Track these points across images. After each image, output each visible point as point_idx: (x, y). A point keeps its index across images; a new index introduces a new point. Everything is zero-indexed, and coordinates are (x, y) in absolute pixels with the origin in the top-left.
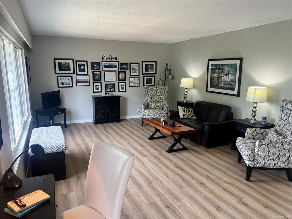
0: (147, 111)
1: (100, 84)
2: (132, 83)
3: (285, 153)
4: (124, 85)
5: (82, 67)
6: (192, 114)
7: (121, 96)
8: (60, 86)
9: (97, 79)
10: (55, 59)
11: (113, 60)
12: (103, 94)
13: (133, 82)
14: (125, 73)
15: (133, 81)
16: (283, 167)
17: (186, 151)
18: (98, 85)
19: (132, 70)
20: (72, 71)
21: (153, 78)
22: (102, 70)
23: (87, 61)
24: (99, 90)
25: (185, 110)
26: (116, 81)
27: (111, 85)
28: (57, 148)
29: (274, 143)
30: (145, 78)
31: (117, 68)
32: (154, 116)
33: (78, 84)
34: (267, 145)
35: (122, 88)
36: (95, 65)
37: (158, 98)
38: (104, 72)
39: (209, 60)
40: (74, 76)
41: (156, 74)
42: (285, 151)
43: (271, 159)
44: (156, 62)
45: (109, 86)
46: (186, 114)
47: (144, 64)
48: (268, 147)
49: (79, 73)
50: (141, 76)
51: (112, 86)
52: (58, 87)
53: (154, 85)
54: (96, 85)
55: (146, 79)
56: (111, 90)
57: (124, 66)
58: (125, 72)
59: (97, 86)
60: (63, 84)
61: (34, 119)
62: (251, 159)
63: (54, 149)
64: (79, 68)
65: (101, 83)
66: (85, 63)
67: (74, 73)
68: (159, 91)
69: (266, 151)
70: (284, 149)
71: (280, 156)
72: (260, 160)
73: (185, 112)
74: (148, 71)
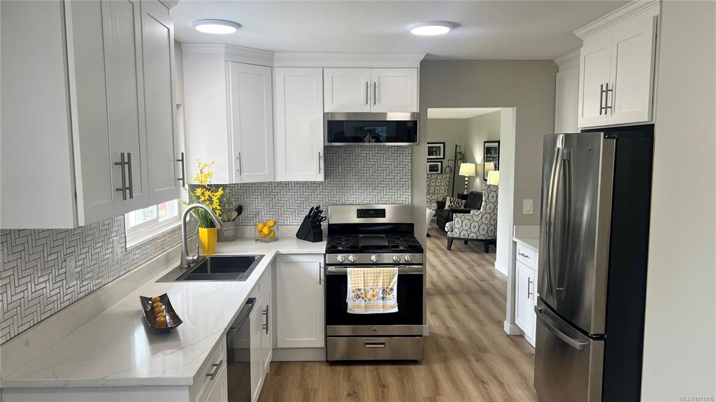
6: (461, 205)
21: (440, 164)
25: (453, 201)
29: (466, 216)
30: (429, 164)
34: (460, 218)
39: (485, 142)
41: (444, 158)
43: (464, 230)
44: (444, 143)
53: (441, 173)
69: (460, 223)
70: (474, 221)
72: (456, 230)
73: (452, 204)
74: (433, 155)
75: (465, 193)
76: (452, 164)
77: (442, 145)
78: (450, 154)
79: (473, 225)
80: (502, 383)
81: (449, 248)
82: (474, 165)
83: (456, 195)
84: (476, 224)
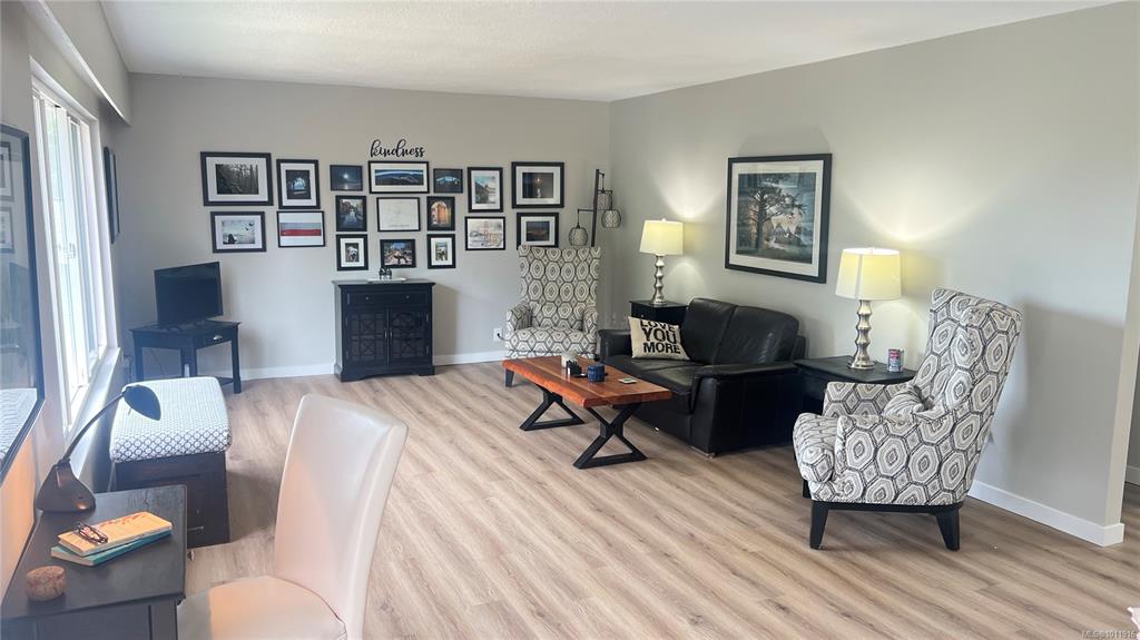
0: (524, 334)
1: (360, 241)
2: (476, 239)
3: (925, 457)
4: (446, 246)
5: (300, 183)
6: (675, 342)
7: (434, 284)
8: (220, 246)
9: (352, 224)
10: (204, 155)
11: (407, 158)
12: (372, 276)
13: (481, 235)
14: (451, 203)
15: (482, 231)
16: (922, 501)
17: (640, 463)
18: (356, 246)
19: (477, 192)
20: (263, 196)
21: (552, 220)
22: (371, 192)
23: (316, 162)
24: (358, 260)
25: (651, 329)
26: (419, 230)
27: (403, 245)
28: (202, 439)
29: (889, 425)
30: (524, 220)
31: (422, 184)
32: (549, 351)
33: (285, 240)
34: (870, 431)
35: (441, 255)
36: (346, 176)
37: (567, 292)
38: (378, 199)
39: (731, 161)
40: (271, 211)
41: (561, 205)
42: (925, 450)
43: (883, 476)
44: (561, 165)
45: (393, 246)
46: (652, 343)
47: (520, 170)
48: (872, 436)
49: (286, 202)
50: (510, 213)
51: (407, 247)
52: (215, 251)
53: (556, 245)
54: (348, 245)
55: (528, 223)
56: (403, 262)
57: (449, 179)
58: (453, 199)
59: (351, 249)
60: (231, 240)
61: (127, 360)
62: (821, 475)
63: (192, 441)
64: (288, 187)
65: (365, 237)
66: (311, 167)
67: (270, 203)
68: (570, 266)
69: (866, 450)
70: (922, 442)
71: (910, 466)
72: (850, 478)
73: (652, 337)
75: (657, 302)
77: (556, 171)
78: (580, 194)
79: (917, 456)
82: (681, 225)
84: (930, 452)
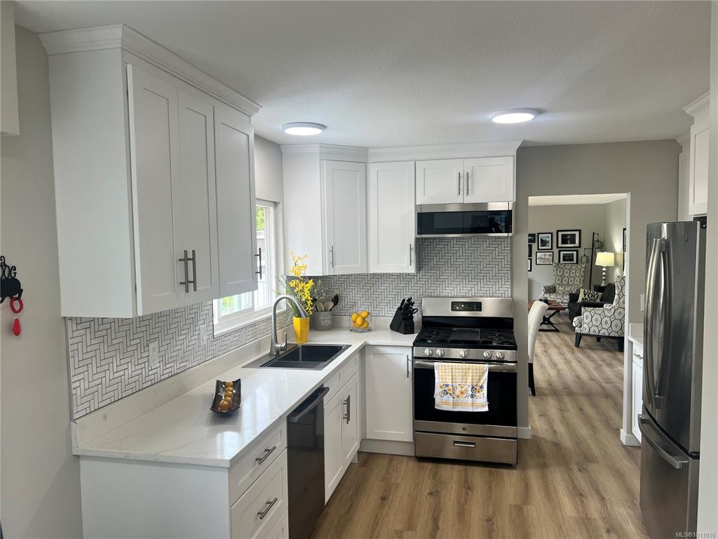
2: (541, 260)
6: (597, 298)
13: (543, 259)
15: (543, 257)
19: (541, 242)
21: (575, 253)
30: (562, 253)
39: (624, 230)
41: (580, 247)
42: (606, 318)
43: (594, 326)
44: (580, 231)
46: (586, 298)
47: (560, 234)
50: (556, 250)
53: (577, 263)
69: (589, 317)
70: (605, 316)
72: (585, 326)
73: (586, 296)
74: (567, 243)
75: (603, 285)
76: (589, 253)
77: (577, 233)
78: (587, 242)
79: (604, 320)
80: (604, 498)
81: (577, 345)
82: (612, 254)
83: (592, 287)
84: (608, 319)
